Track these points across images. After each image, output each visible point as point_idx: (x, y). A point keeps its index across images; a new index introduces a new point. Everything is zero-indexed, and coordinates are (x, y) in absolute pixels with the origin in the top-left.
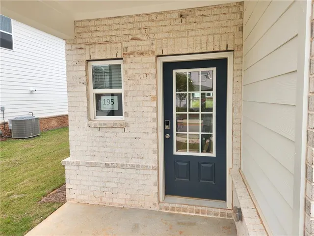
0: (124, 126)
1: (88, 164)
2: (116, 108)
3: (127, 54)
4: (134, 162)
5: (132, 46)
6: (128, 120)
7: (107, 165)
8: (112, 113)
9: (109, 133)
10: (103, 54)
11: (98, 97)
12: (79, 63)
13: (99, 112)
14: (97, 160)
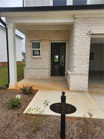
0: (41, 58)
1: (31, 68)
4: (43, 67)
5: (43, 38)
7: (36, 68)
9: (37, 60)
10: (36, 40)
11: (33, 51)
12: (29, 41)
13: (34, 55)
14: (33, 67)
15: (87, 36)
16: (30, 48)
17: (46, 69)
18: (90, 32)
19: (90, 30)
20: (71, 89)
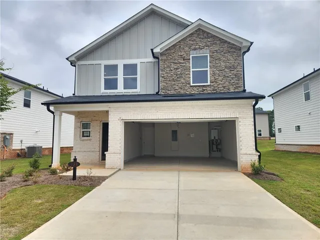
0: (90, 140)
1: (79, 151)
2: (88, 135)
3: (92, 120)
4: (93, 150)
5: (94, 118)
6: (92, 138)
7: (85, 152)
8: (87, 136)
9: (86, 142)
10: (86, 121)
11: (83, 132)
12: (78, 122)
13: (83, 136)
14: (82, 150)
15: (119, 121)
16: (79, 129)
17: (96, 151)
18: (120, 118)
19: (120, 116)
20: (106, 166)
